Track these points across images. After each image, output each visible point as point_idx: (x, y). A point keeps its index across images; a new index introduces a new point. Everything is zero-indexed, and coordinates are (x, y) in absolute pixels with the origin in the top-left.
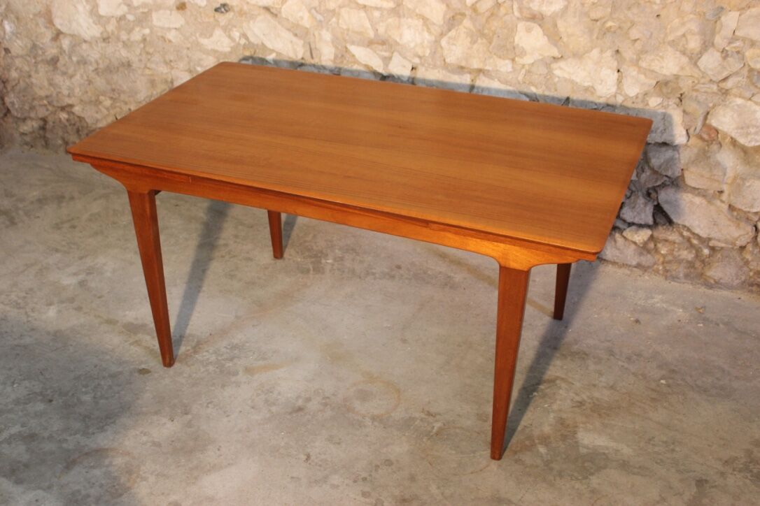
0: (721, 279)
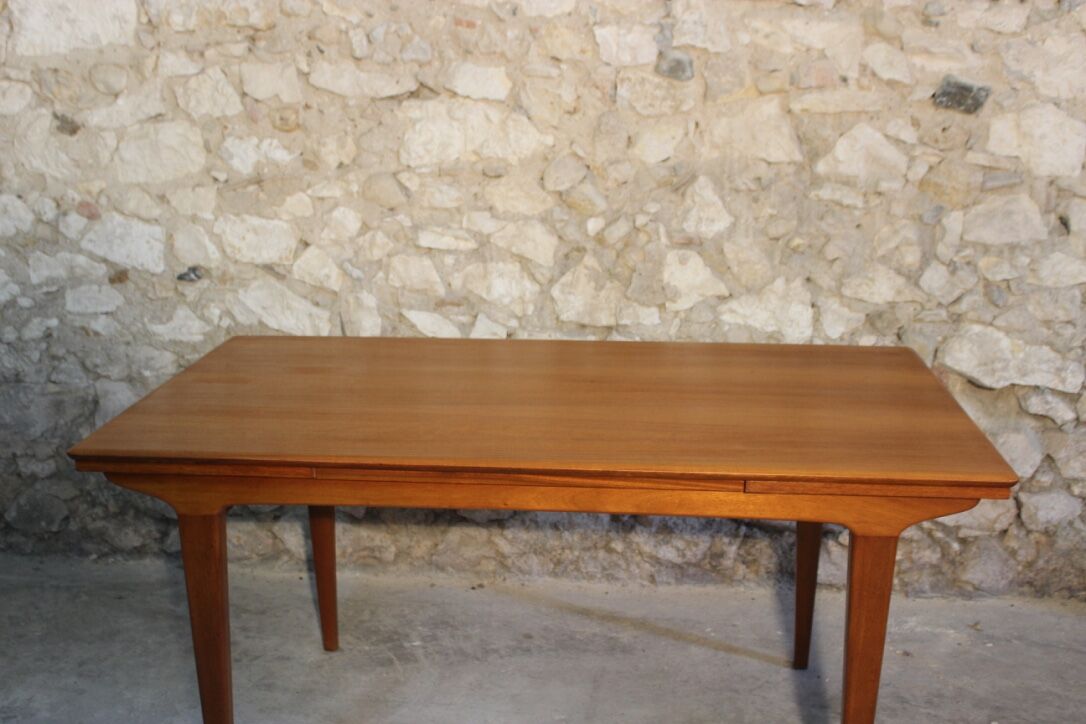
0: (982, 582)
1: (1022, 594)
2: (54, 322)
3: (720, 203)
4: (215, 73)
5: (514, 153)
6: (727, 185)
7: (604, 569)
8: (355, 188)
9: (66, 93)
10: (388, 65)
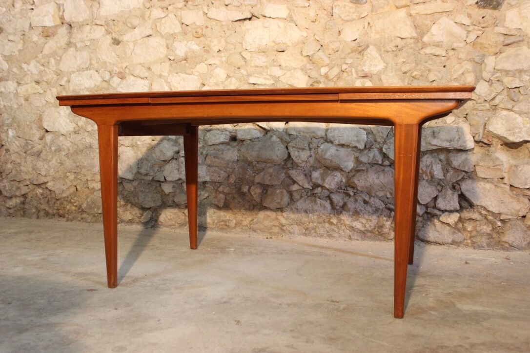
3: (379, 57)
4: (172, 16)
5: (290, 40)
6: (383, 49)
7: (328, 232)
8: (224, 59)
9: (117, 29)
10: (239, 7)
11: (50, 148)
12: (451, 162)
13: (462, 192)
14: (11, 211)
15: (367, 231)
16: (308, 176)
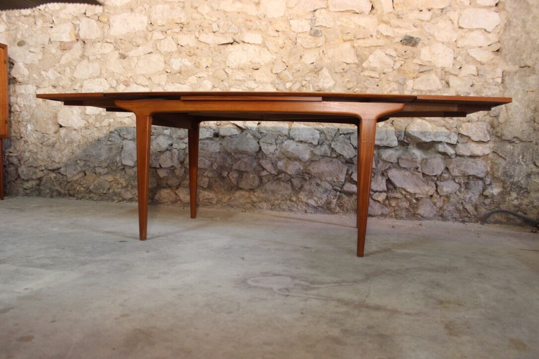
0: (424, 214)
1: (438, 220)
2: (112, 120)
3: (331, 77)
4: (170, 38)
5: (263, 61)
6: (333, 71)
7: (289, 207)
8: (211, 73)
9: (123, 46)
10: (224, 34)
11: (64, 140)
12: (381, 155)
13: (388, 178)
14: (28, 192)
15: (319, 206)
16: (274, 165)
